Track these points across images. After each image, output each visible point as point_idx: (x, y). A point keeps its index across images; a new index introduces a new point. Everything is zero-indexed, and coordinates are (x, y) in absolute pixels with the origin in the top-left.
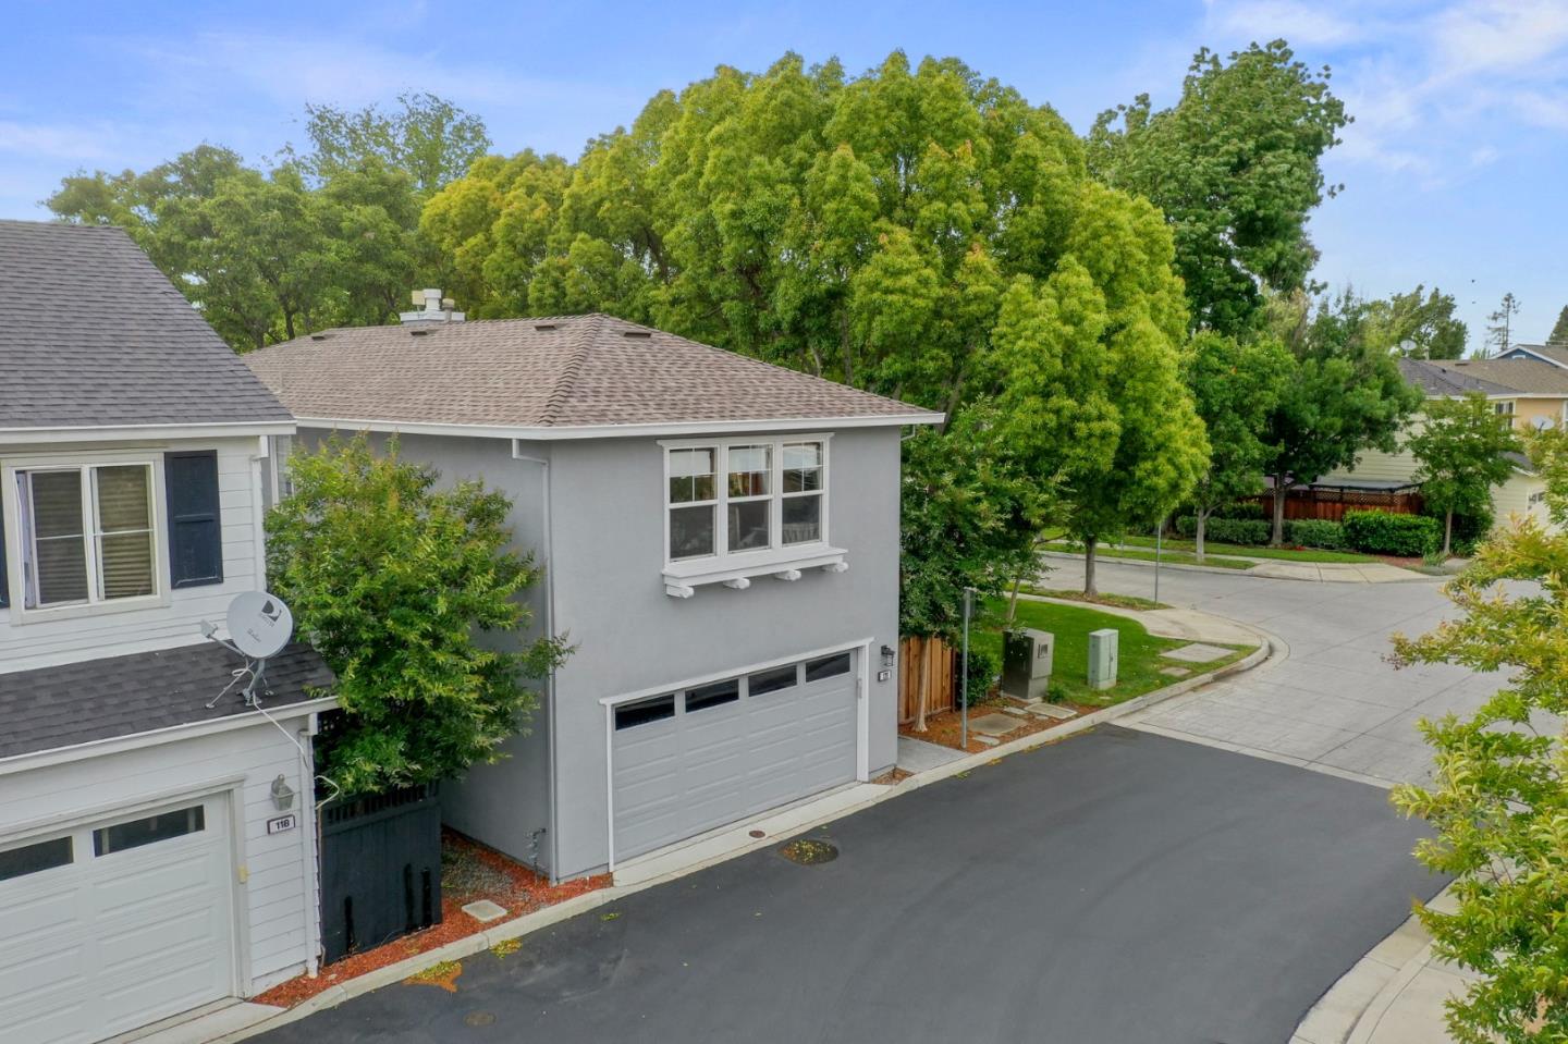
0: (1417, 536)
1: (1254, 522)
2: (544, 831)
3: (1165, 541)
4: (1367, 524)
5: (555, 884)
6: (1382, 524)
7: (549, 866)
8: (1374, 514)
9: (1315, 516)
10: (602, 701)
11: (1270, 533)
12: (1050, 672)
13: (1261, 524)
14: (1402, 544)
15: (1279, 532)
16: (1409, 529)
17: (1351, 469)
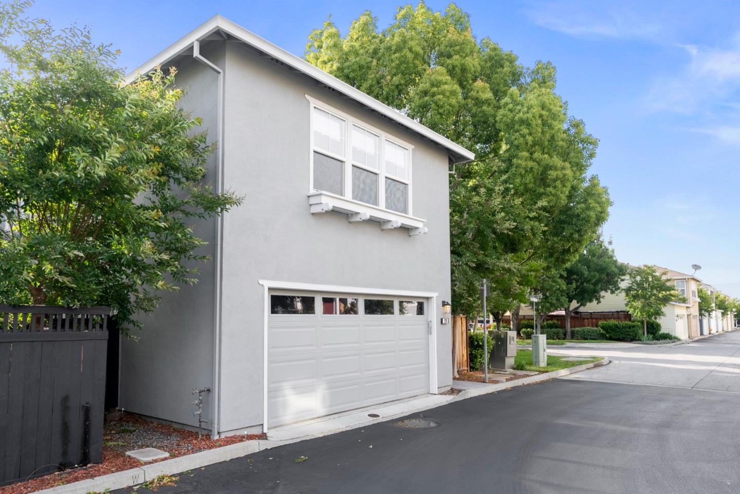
0: (634, 331)
1: (557, 330)
2: (209, 390)
3: (518, 340)
4: (610, 327)
5: (216, 437)
6: (616, 326)
7: (212, 423)
8: (612, 322)
9: (584, 326)
10: (261, 282)
11: (565, 335)
12: (516, 355)
13: (561, 330)
14: (627, 335)
15: (569, 334)
16: (630, 328)
17: (599, 302)
